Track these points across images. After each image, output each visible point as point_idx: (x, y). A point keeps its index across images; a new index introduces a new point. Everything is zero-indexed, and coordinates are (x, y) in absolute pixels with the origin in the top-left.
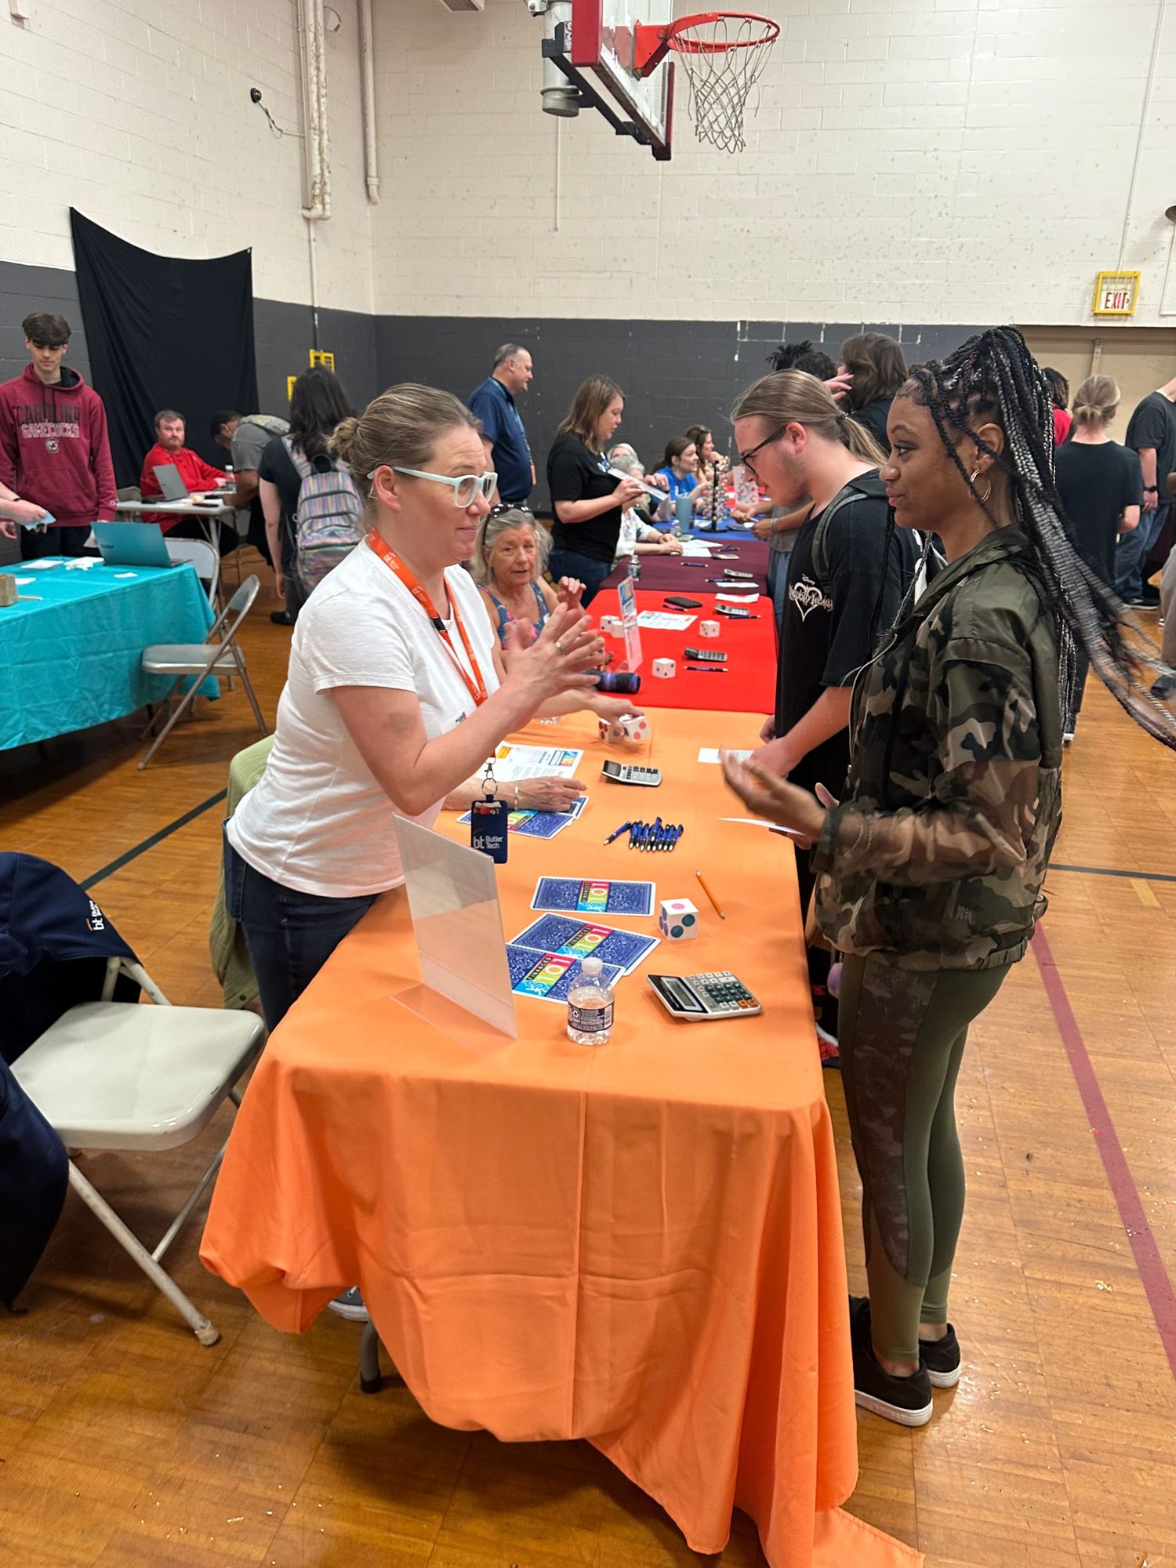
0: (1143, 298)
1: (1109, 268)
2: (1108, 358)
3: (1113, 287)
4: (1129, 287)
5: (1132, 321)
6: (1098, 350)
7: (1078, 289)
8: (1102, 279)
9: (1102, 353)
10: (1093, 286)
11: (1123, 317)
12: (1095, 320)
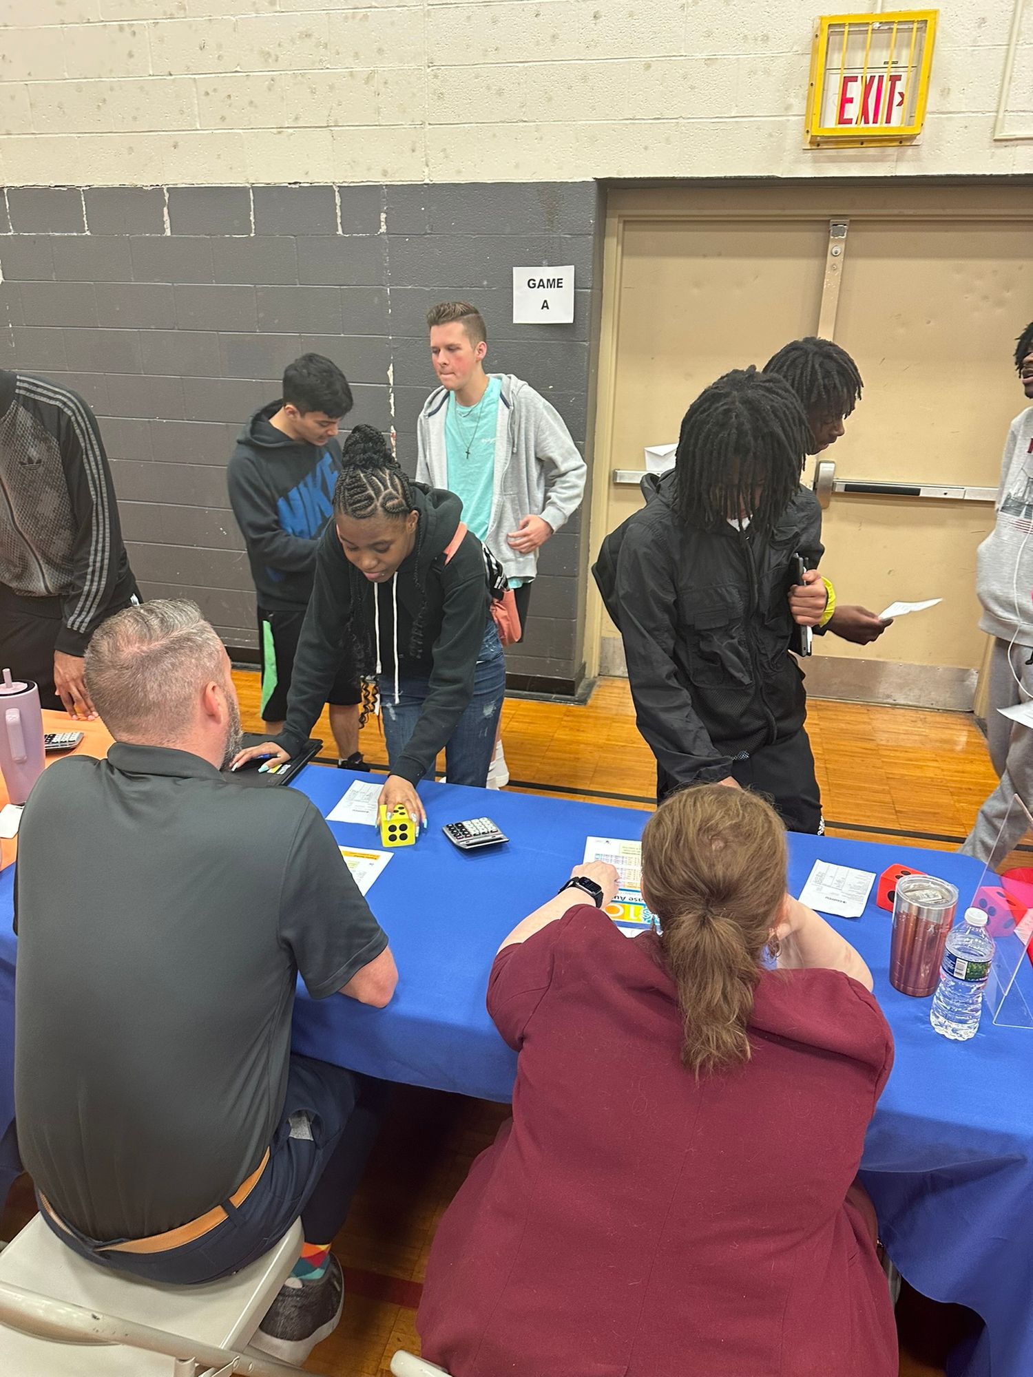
0: (945, 92)
2: (866, 268)
3: (859, 58)
4: (905, 57)
5: (918, 159)
6: (836, 247)
7: (767, 72)
9: (848, 254)
10: (806, 61)
11: (892, 151)
12: (816, 161)
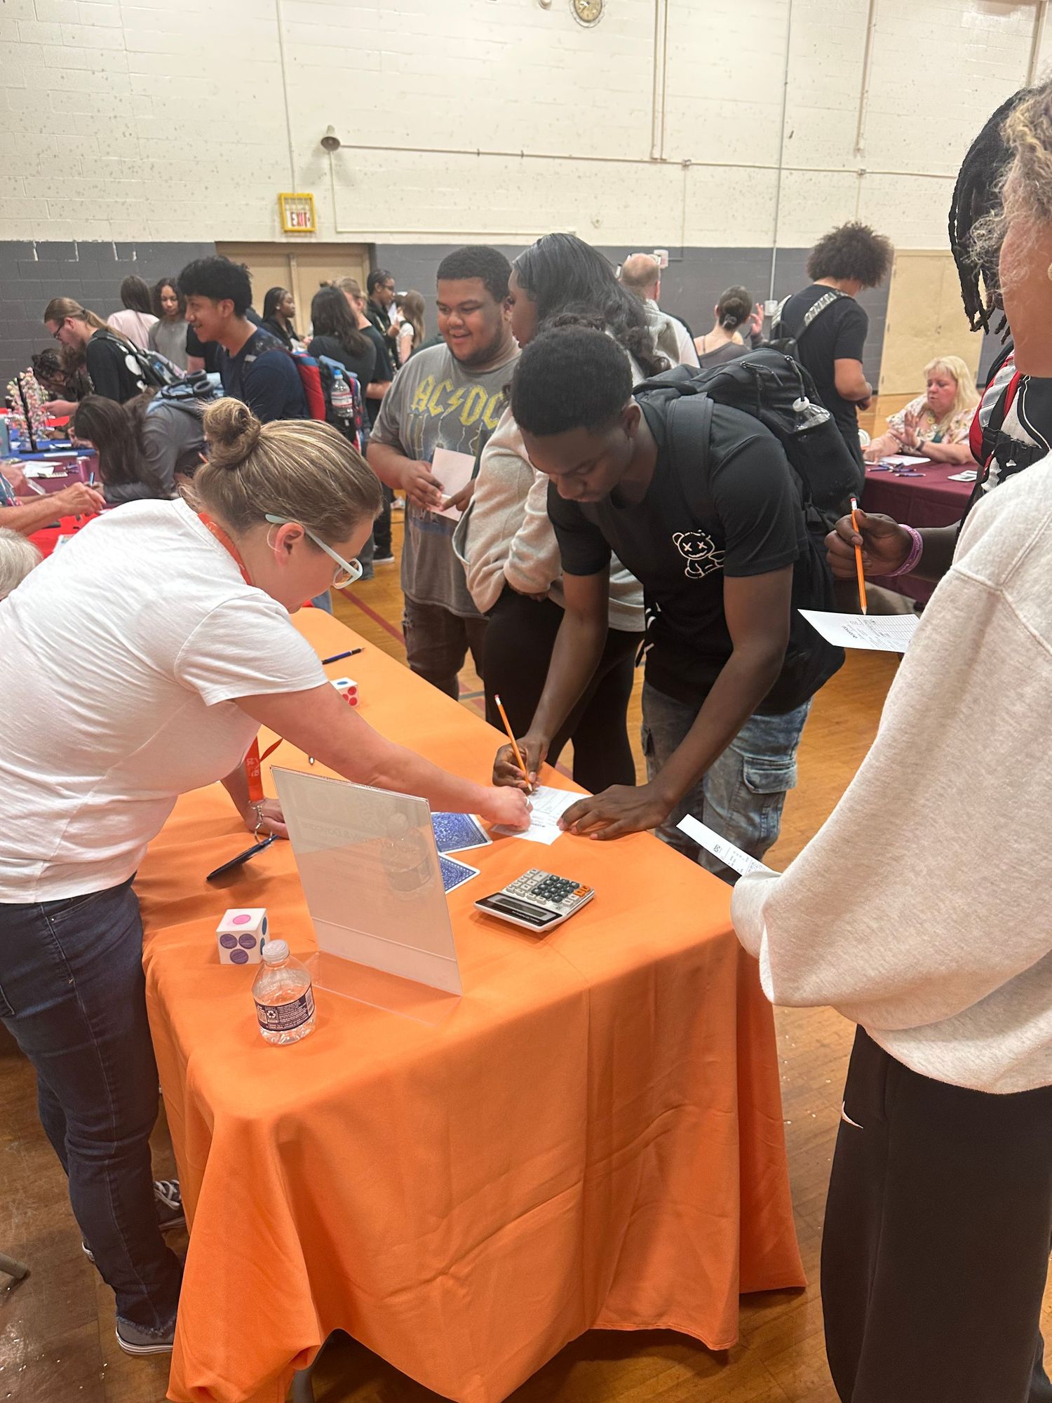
0: (320, 217)
1: (287, 190)
2: (303, 270)
3: (294, 207)
4: (307, 207)
5: (316, 237)
6: (293, 263)
8: (282, 200)
10: (277, 206)
12: (287, 237)
